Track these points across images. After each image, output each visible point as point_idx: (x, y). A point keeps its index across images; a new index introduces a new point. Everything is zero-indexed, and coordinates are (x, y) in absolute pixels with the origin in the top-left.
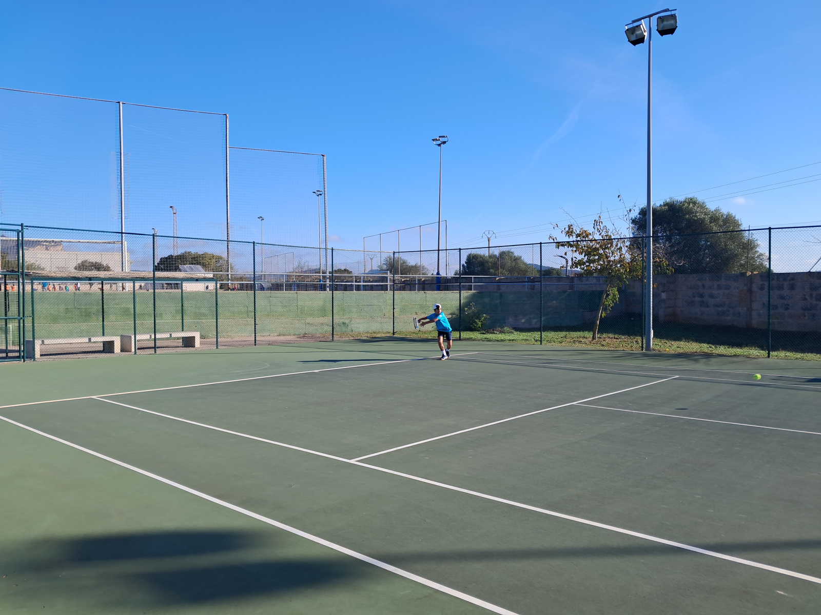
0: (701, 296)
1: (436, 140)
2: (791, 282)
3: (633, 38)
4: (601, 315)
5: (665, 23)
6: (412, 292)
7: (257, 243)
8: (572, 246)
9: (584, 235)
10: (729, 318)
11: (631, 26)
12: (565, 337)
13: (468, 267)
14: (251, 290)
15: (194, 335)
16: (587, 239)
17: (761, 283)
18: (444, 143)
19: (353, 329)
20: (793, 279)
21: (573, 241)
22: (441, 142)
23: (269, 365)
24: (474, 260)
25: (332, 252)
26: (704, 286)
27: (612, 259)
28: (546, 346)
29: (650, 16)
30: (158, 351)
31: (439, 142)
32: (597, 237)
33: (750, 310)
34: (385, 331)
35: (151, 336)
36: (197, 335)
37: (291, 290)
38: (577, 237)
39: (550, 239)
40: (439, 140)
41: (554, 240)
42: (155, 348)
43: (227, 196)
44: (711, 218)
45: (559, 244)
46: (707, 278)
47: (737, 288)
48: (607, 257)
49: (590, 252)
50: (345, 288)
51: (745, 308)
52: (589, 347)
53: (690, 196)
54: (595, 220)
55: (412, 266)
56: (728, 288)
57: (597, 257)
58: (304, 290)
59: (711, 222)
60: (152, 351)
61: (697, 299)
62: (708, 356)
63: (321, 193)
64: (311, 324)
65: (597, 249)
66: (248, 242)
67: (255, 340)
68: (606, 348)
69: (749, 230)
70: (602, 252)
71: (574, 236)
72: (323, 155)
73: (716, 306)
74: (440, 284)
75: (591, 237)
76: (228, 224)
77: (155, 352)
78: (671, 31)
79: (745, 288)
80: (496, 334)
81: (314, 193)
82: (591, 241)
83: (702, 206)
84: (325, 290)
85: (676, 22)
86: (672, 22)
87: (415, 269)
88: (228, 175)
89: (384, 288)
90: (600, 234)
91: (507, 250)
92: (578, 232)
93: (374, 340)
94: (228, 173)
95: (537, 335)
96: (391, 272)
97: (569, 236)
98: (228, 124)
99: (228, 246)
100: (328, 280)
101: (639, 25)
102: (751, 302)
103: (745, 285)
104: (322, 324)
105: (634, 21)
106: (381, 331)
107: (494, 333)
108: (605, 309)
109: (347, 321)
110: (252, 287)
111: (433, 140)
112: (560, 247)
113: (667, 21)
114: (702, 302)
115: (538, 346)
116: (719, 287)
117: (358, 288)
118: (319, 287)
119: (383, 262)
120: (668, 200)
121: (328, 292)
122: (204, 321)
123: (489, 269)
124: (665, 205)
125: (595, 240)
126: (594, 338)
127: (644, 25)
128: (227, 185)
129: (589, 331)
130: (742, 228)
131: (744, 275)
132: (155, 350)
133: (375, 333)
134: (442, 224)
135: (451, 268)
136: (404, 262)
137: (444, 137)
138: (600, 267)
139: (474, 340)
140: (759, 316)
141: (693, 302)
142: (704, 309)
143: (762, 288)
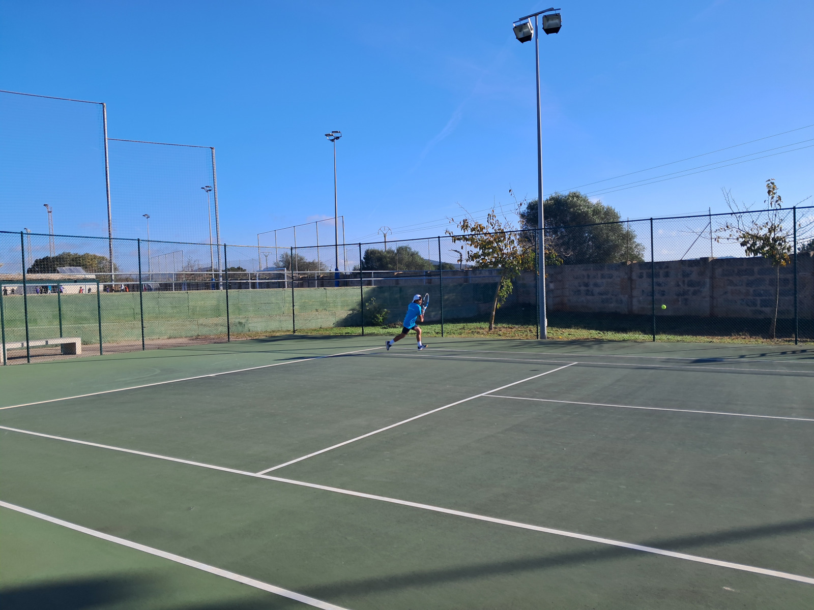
0: (586, 285)
1: (329, 135)
2: (666, 270)
3: (521, 36)
4: (496, 306)
5: (551, 22)
6: (312, 289)
7: (142, 241)
8: (467, 240)
9: (479, 229)
10: (612, 305)
11: (518, 24)
12: (464, 328)
13: (367, 263)
14: (138, 291)
15: (74, 342)
16: (481, 233)
17: (640, 271)
18: (337, 138)
19: (251, 328)
20: (667, 267)
21: (469, 235)
22: (335, 137)
23: (159, 371)
24: (372, 256)
25: (225, 248)
26: (588, 276)
27: (505, 251)
28: (447, 338)
29: (536, 15)
30: (32, 360)
31: (332, 138)
32: (491, 230)
33: (631, 297)
34: (285, 329)
35: (23, 344)
36: (78, 341)
37: (181, 289)
38: (472, 231)
39: (447, 234)
40: (332, 135)
41: (450, 234)
42: (28, 357)
43: (107, 191)
44: (594, 211)
45: (456, 238)
46: (592, 268)
47: (619, 277)
48: (501, 250)
49: (484, 245)
50: (240, 286)
51: (627, 296)
52: (488, 337)
53: (574, 190)
54: (489, 214)
55: (310, 263)
56: (611, 277)
57: (491, 250)
58: (195, 290)
59: (593, 215)
60: (25, 361)
61: (583, 288)
62: (599, 342)
63: (211, 189)
64: (205, 325)
65: (490, 242)
66: (132, 240)
67: (143, 344)
68: (503, 338)
69: (628, 221)
70: (496, 245)
71: (469, 230)
72: (212, 148)
73: (600, 294)
74: (338, 280)
75: (485, 231)
76: (109, 221)
77: (28, 362)
78: (556, 30)
79: (626, 277)
80: (398, 328)
81: (204, 188)
82: (485, 234)
83: (585, 200)
84: (218, 288)
85: (560, 22)
86: (557, 21)
87: (313, 266)
88: (108, 168)
89: (281, 285)
90: (493, 228)
91: (405, 245)
92: (473, 226)
93: (273, 339)
94: (108, 166)
95: (437, 327)
96: (288, 269)
97: (464, 230)
98: (105, 113)
99: (110, 244)
100: (221, 279)
101: (527, 23)
102: (631, 291)
103: (626, 273)
104: (216, 325)
105: (521, 19)
106: (280, 329)
107: (395, 327)
108: (500, 301)
109: (243, 321)
110: (139, 288)
111: (326, 135)
112: (456, 241)
113: (552, 20)
114: (588, 290)
115: (439, 339)
116: (603, 277)
117: (254, 286)
118: (211, 286)
119: (279, 259)
120: (554, 195)
121: (222, 291)
122: (85, 325)
123: (387, 264)
124: (550, 200)
125: (489, 233)
126: (490, 328)
127: (530, 23)
128: (107, 179)
129: (485, 322)
130: (621, 220)
131: (624, 264)
132: (28, 359)
133: (274, 331)
134: (339, 220)
135: (350, 263)
136: (301, 259)
137: (337, 132)
138: (494, 259)
139: (377, 335)
140: (639, 303)
141: (579, 291)
142: (589, 298)
143: (641, 277)
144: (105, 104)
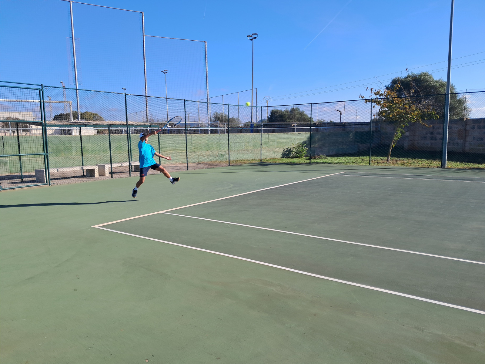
0: (432, 133)
1: (250, 36)
4: (392, 146)
7: (186, 100)
8: (374, 102)
13: (272, 117)
17: (473, 124)
18: (255, 38)
19: (227, 158)
22: (253, 38)
24: (275, 114)
28: (372, 166)
31: (251, 38)
33: (465, 141)
40: (252, 36)
44: (439, 85)
46: (436, 123)
47: (457, 128)
51: (462, 141)
53: (424, 71)
59: (440, 88)
61: (429, 135)
63: (167, 71)
64: (202, 156)
71: (379, 95)
72: (205, 42)
79: (463, 128)
80: (316, 159)
81: (162, 71)
83: (432, 77)
89: (217, 132)
91: (295, 107)
97: (376, 95)
102: (465, 137)
103: (463, 126)
104: (208, 155)
108: (395, 142)
111: (248, 36)
114: (432, 137)
120: (410, 74)
123: (286, 118)
124: (407, 77)
128: (144, 62)
131: (462, 120)
134: (254, 91)
137: (255, 34)
140: (471, 145)
141: (426, 137)
142: (433, 141)
143: (473, 128)
144: (143, 13)
